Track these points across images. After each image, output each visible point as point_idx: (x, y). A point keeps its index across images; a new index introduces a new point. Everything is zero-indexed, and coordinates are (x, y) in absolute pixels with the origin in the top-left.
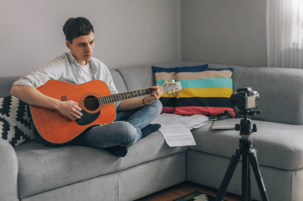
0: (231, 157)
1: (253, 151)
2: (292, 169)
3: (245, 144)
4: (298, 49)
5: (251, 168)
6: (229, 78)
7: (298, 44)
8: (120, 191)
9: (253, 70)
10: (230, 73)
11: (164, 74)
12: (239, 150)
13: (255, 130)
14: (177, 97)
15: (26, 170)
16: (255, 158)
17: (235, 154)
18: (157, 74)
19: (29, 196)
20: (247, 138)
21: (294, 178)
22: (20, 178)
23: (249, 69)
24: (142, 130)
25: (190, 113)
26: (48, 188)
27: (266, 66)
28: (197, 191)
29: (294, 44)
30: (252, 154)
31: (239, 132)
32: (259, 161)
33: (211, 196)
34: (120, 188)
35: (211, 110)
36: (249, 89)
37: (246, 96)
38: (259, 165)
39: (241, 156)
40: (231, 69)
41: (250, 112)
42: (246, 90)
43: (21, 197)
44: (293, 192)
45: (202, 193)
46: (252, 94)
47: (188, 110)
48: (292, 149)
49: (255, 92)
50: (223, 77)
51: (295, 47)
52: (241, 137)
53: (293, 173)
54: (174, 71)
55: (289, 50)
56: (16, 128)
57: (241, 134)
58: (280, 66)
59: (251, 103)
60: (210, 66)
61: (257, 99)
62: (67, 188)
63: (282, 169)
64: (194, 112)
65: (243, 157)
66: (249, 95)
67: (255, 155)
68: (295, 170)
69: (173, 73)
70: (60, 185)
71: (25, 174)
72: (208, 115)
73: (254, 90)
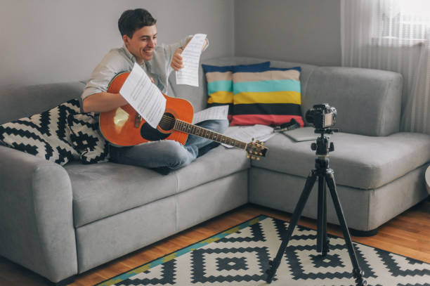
0: (307, 177)
1: (330, 171)
2: (370, 188)
3: (321, 165)
4: (377, 46)
5: (328, 189)
6: (296, 79)
7: (378, 39)
8: (178, 217)
9: (324, 71)
10: (296, 74)
11: (218, 74)
12: (315, 171)
13: (332, 148)
14: (235, 103)
15: (81, 197)
16: (332, 179)
17: (311, 175)
18: (209, 75)
19: (84, 225)
20: (324, 157)
21: (371, 197)
22: (75, 206)
23: (320, 69)
24: (199, 150)
25: (251, 122)
26: (104, 215)
27: (340, 65)
28: (261, 215)
29: (373, 39)
30: (329, 175)
31: (315, 151)
32: (336, 180)
33: (280, 221)
34: (177, 214)
35: (275, 118)
36: (327, 106)
37: (324, 113)
38: (337, 185)
39: (318, 177)
40: (298, 69)
41: (328, 130)
42: (323, 107)
43: (77, 226)
44: (371, 213)
45: (267, 217)
46: (330, 111)
47: (248, 119)
48: (370, 166)
49: (332, 108)
50: (289, 79)
51: (375, 43)
52: (317, 158)
53: (371, 192)
54: (231, 71)
55: (368, 46)
56: (59, 148)
57: (317, 153)
58: (356, 66)
59: (328, 120)
60: (273, 64)
61: (334, 116)
62: (123, 215)
63: (359, 189)
64: (256, 121)
65: (319, 178)
66: (326, 113)
67: (333, 176)
68: (373, 189)
69: (228, 73)
70: (116, 212)
71: (80, 201)
72: (272, 125)
73: (331, 106)
